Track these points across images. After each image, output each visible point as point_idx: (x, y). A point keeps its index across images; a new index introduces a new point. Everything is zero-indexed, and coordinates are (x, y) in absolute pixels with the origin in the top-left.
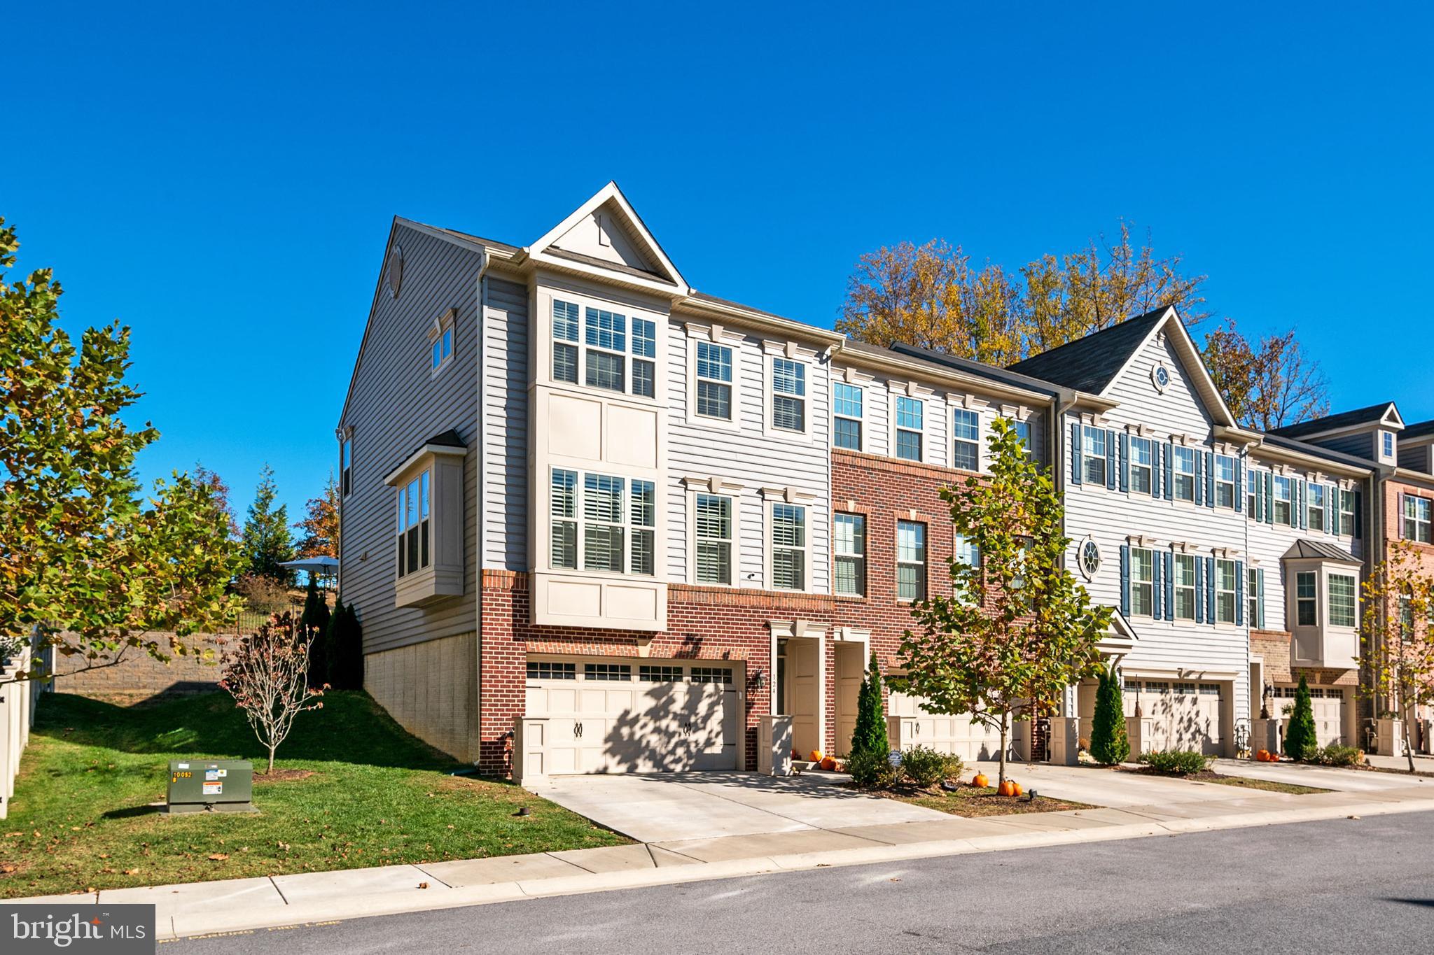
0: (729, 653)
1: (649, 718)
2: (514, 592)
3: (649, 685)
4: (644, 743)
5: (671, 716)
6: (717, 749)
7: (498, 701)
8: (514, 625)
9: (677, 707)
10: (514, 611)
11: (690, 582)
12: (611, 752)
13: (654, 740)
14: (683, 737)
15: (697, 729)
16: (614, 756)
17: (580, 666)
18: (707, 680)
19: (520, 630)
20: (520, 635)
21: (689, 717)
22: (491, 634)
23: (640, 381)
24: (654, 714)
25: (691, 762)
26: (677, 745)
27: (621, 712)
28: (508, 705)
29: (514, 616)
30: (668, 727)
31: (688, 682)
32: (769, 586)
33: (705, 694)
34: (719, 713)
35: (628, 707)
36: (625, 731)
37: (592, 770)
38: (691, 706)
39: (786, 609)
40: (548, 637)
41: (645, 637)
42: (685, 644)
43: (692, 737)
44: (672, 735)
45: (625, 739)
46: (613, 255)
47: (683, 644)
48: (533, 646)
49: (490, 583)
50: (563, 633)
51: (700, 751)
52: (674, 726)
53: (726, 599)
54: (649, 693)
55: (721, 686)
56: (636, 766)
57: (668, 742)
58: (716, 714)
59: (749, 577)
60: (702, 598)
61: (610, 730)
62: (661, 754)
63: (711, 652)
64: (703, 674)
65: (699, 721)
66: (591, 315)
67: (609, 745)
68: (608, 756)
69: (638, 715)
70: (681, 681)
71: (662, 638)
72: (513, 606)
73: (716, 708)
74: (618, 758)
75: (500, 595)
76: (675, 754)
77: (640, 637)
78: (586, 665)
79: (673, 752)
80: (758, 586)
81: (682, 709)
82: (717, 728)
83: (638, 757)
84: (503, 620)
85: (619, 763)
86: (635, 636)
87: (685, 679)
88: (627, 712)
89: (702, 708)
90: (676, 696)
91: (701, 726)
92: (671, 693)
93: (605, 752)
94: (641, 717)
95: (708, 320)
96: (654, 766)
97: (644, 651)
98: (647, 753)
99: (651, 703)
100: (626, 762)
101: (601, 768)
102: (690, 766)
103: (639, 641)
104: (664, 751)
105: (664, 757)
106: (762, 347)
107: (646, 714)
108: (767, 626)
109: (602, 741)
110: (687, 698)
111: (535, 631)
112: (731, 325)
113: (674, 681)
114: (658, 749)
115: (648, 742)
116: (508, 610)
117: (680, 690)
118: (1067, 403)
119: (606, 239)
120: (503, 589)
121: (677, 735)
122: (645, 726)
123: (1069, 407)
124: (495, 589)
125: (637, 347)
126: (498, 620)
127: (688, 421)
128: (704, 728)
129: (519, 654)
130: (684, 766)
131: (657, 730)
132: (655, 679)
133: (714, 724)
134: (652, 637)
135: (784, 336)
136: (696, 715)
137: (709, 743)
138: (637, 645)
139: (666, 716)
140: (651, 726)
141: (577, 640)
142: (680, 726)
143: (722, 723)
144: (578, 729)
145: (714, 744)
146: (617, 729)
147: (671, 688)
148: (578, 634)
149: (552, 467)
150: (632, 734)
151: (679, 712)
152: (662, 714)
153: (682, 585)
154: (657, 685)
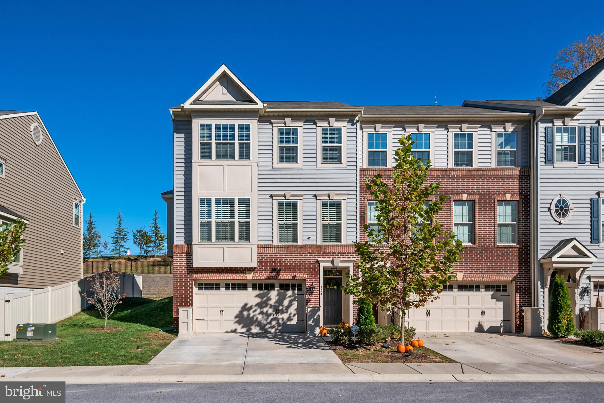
0: (295, 276)
1: (257, 307)
2: (187, 253)
3: (257, 292)
4: (255, 318)
5: (269, 306)
6: (294, 322)
7: (180, 300)
8: (187, 268)
9: (272, 302)
10: (187, 261)
11: (275, 243)
12: (238, 322)
13: (260, 317)
14: (275, 316)
15: (282, 312)
16: (240, 324)
17: (223, 284)
18: (288, 289)
19: (190, 270)
20: (190, 272)
21: (279, 306)
22: (177, 272)
23: (243, 152)
24: (260, 305)
25: (280, 328)
26: (272, 320)
27: (243, 304)
28: (185, 302)
29: (187, 264)
30: (267, 311)
31: (278, 290)
32: (320, 242)
33: (287, 296)
34: (295, 305)
35: (247, 302)
36: (245, 313)
37: (229, 330)
38: (280, 301)
39: (329, 253)
40: (203, 272)
41: (250, 270)
42: (272, 272)
43: (280, 316)
44: (270, 315)
45: (245, 317)
46: (229, 98)
47: (270, 272)
48: (195, 276)
49: (176, 250)
50: (210, 270)
51: (285, 323)
52: (270, 311)
53: (294, 250)
54: (257, 296)
55: (296, 292)
56: (251, 329)
57: (268, 318)
58: (293, 306)
59: (308, 238)
60: (280, 251)
61: (237, 312)
62: (263, 324)
63: (285, 276)
64: (285, 287)
65: (284, 309)
66: (218, 127)
67: (237, 319)
68: (237, 324)
69: (252, 306)
70: (274, 290)
71: (259, 270)
72: (187, 259)
73: (293, 303)
74: (241, 325)
75: (181, 255)
76: (271, 324)
77: (247, 270)
78: (225, 284)
79: (270, 323)
80: (314, 243)
81: (275, 303)
82: (294, 312)
83: (252, 325)
84: (182, 266)
85: (242, 327)
86: (245, 270)
87: (276, 289)
88: (246, 305)
89: (286, 303)
90: (272, 297)
91: (285, 311)
92: (269, 296)
93: (235, 322)
94: (253, 306)
95: (282, 116)
96: (260, 329)
97: (249, 277)
98: (256, 323)
99: (258, 300)
100: (246, 327)
101: (233, 329)
102: (279, 330)
103: (247, 272)
104: (265, 323)
105: (265, 325)
106: (315, 124)
107: (256, 305)
108: (317, 262)
109: (233, 317)
110: (277, 298)
111: (197, 270)
112: (295, 116)
113: (270, 290)
114: (262, 322)
115: (257, 318)
116: (185, 261)
117: (274, 295)
118: (539, 115)
119: (225, 91)
120: (182, 253)
121: (272, 315)
122: (255, 311)
123: (540, 117)
124: (179, 253)
125: (241, 137)
126: (180, 266)
127: (274, 167)
128: (287, 312)
129: (189, 280)
130: (276, 330)
131: (261, 313)
132: (260, 289)
133: (292, 310)
134: (254, 270)
135: (326, 116)
136: (283, 306)
137: (289, 319)
138: (246, 274)
139: (266, 306)
140: (258, 311)
141: (216, 273)
142: (273, 311)
143: (297, 310)
144: (222, 312)
145: (292, 319)
146: (241, 312)
147: (269, 293)
148: (217, 270)
149: (200, 198)
150: (249, 315)
151: (273, 304)
152: (264, 305)
153: (271, 245)
154: (261, 292)
